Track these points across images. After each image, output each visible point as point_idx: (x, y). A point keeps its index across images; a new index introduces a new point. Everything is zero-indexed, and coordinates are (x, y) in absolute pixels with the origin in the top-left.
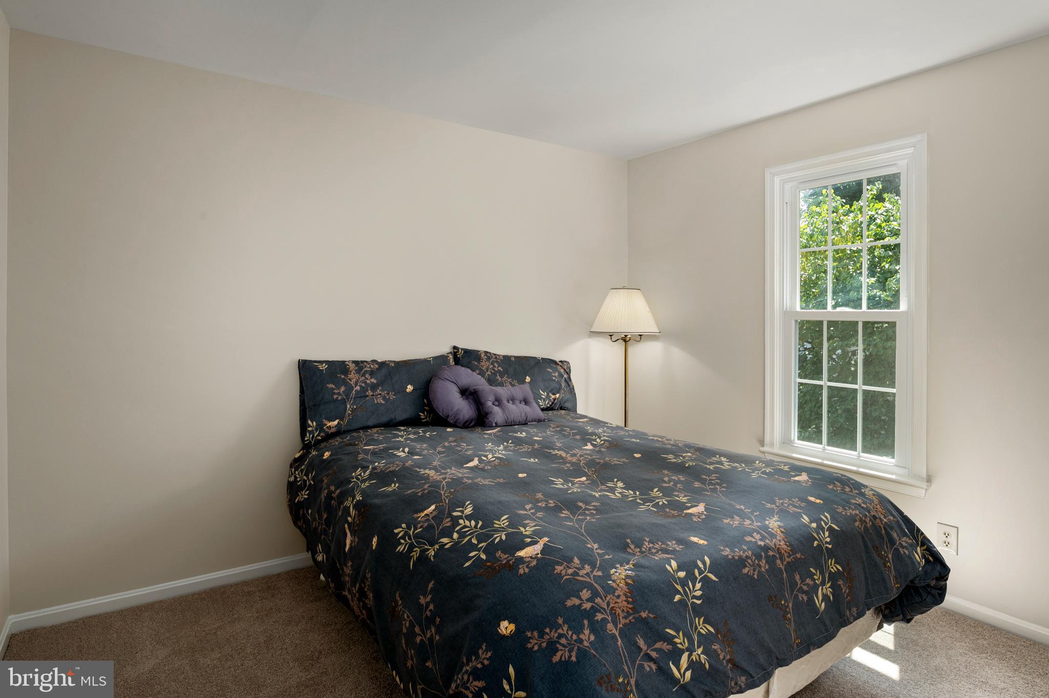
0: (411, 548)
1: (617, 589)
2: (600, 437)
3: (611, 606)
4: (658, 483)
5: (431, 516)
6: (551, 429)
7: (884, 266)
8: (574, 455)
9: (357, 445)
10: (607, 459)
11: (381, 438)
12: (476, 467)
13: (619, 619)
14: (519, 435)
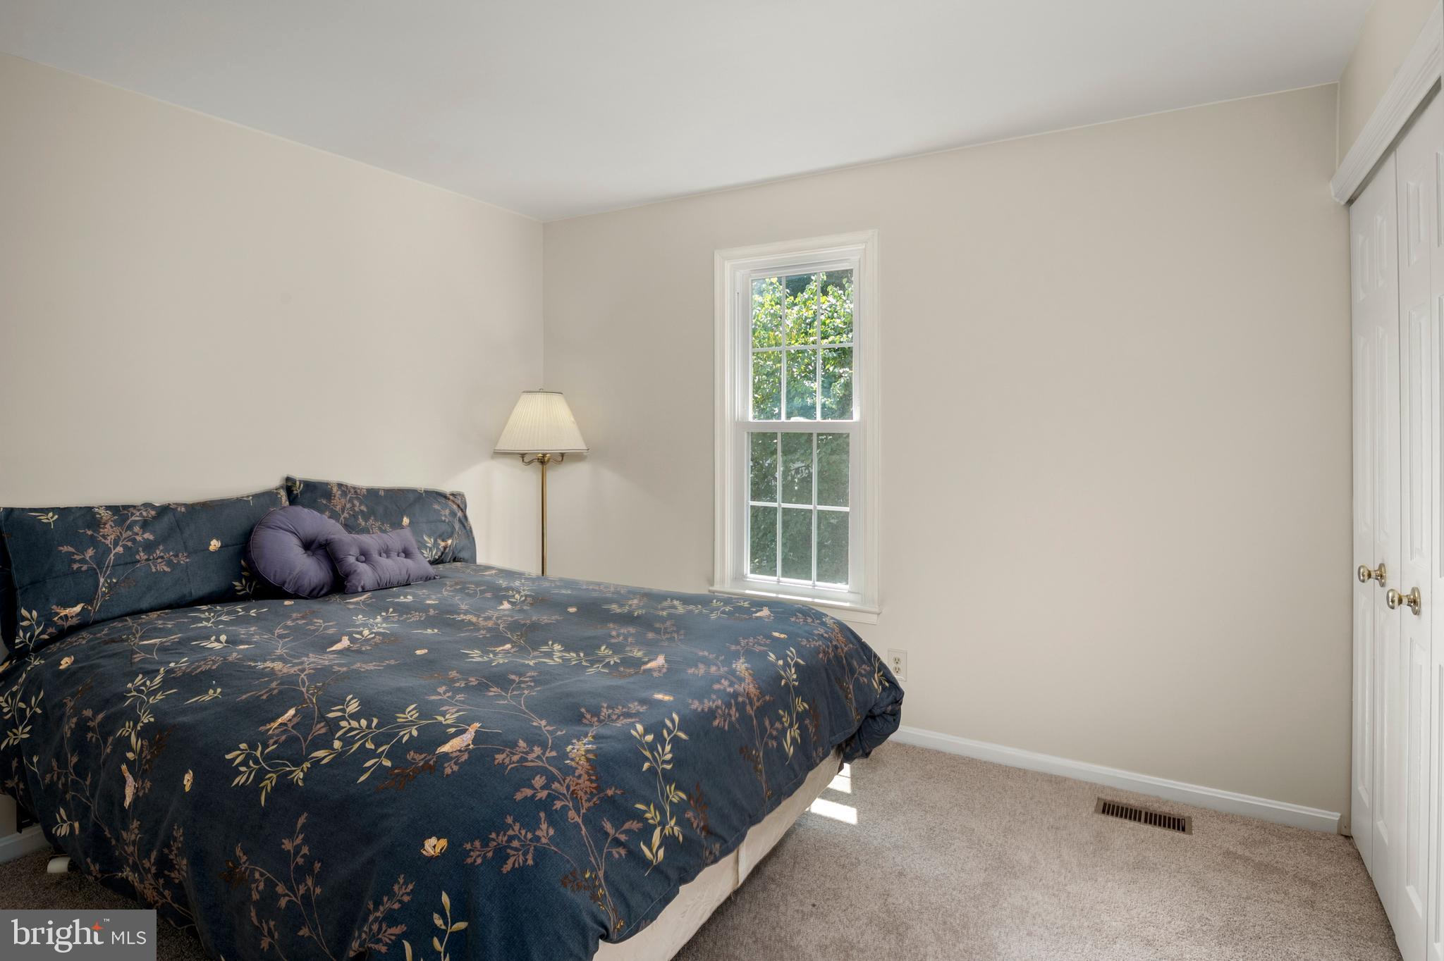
0: (260, 775)
1: (577, 768)
2: (519, 593)
3: (571, 790)
4: (605, 639)
5: (290, 725)
6: (448, 588)
7: (828, 369)
8: (489, 618)
9: (126, 640)
10: (534, 618)
11: (170, 626)
12: (348, 649)
13: (582, 803)
14: (402, 599)
